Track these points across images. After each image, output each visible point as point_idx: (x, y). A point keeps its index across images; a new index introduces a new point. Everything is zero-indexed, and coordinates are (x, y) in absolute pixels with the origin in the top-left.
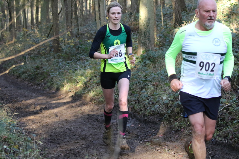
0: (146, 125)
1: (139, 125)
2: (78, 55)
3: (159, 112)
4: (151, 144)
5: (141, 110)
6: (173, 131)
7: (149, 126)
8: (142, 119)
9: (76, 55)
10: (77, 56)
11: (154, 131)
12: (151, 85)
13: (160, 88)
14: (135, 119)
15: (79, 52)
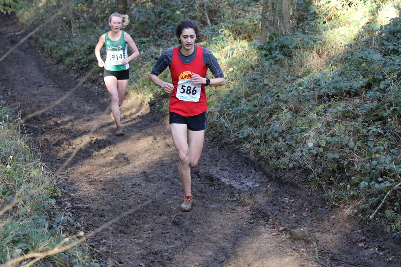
0: (280, 187)
1: (268, 186)
2: (160, 26)
3: (302, 166)
4: (289, 238)
5: (271, 158)
6: (327, 207)
7: (285, 189)
8: (273, 175)
9: (155, 26)
10: (157, 28)
11: (293, 202)
12: (287, 110)
13: (301, 117)
14: (260, 173)
15: (161, 21)
